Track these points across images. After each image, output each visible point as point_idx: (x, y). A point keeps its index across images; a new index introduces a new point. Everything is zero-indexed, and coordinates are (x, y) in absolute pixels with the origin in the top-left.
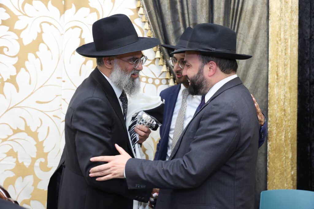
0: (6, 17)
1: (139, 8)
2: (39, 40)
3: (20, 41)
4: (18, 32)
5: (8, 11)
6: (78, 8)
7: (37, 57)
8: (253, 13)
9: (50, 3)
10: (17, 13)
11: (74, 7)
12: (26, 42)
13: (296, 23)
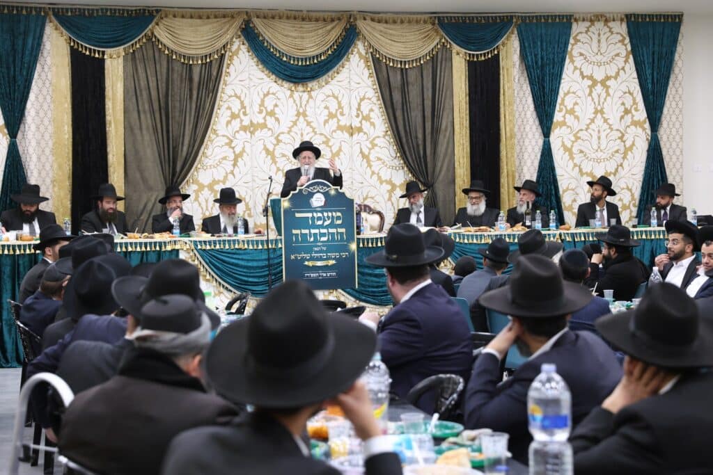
0: (325, 139)
1: (387, 131)
2: (340, 150)
3: (331, 151)
4: (331, 147)
5: (326, 137)
6: (359, 133)
7: (339, 158)
8: (446, 130)
9: (344, 132)
10: (329, 137)
11: (357, 134)
12: (334, 151)
13: (468, 135)
